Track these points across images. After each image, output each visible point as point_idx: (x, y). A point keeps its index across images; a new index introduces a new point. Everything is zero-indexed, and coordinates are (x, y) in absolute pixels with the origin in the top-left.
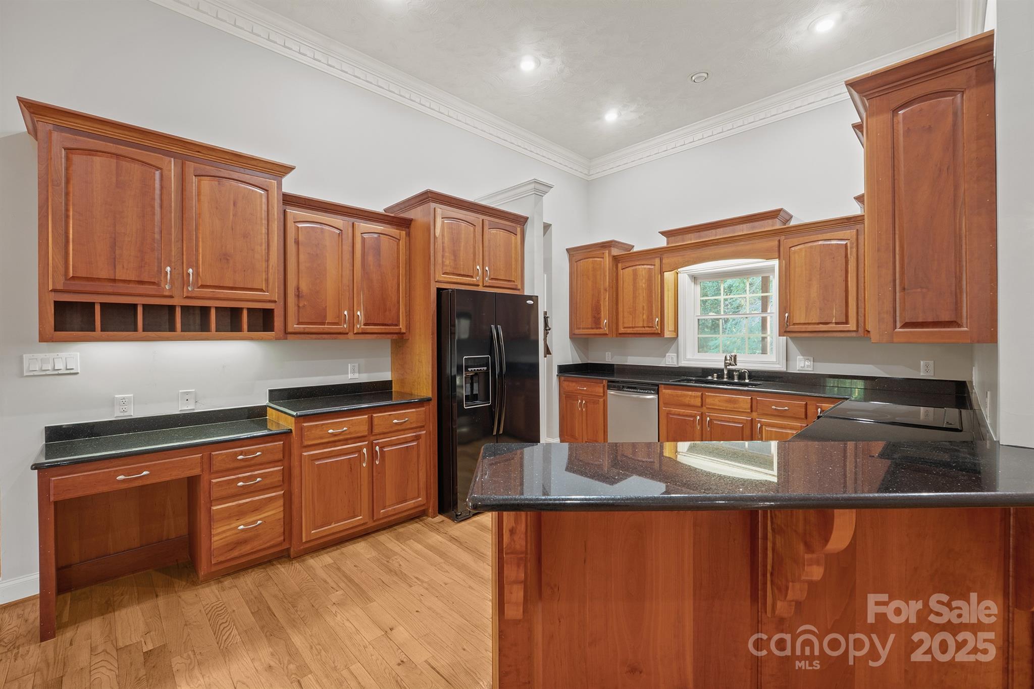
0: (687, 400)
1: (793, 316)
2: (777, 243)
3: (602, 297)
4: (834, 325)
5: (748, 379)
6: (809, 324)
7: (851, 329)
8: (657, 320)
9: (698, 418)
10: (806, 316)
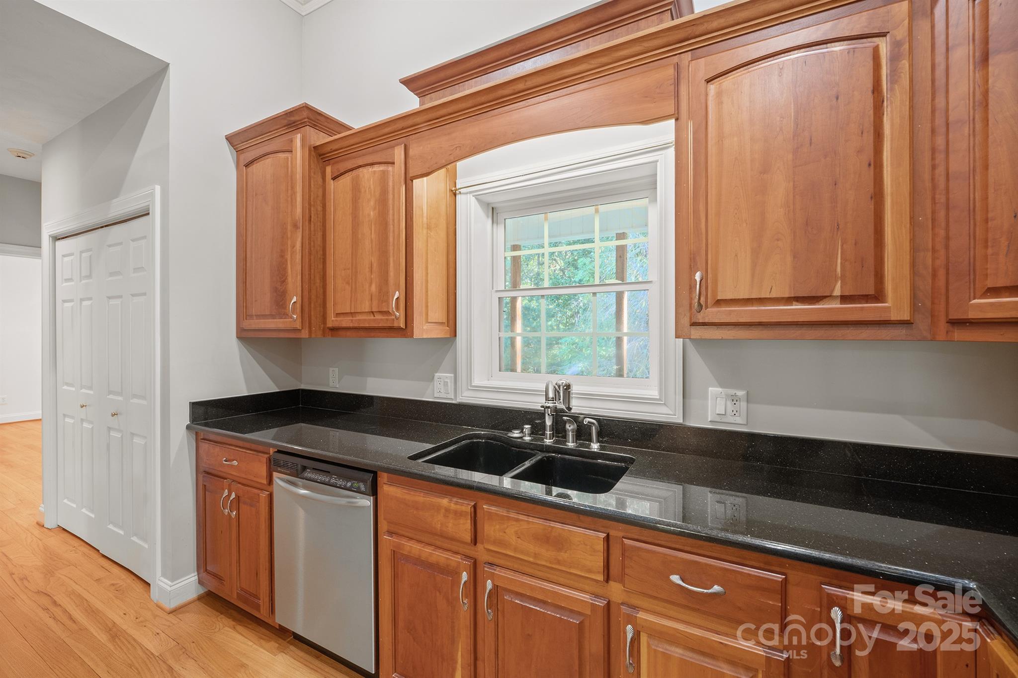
0: (438, 521)
1: (715, 282)
2: (671, 71)
3: (289, 243)
4: (836, 305)
5: (598, 441)
6: (761, 301)
7: (894, 317)
8: (397, 295)
9: (465, 576)
10: (753, 276)
